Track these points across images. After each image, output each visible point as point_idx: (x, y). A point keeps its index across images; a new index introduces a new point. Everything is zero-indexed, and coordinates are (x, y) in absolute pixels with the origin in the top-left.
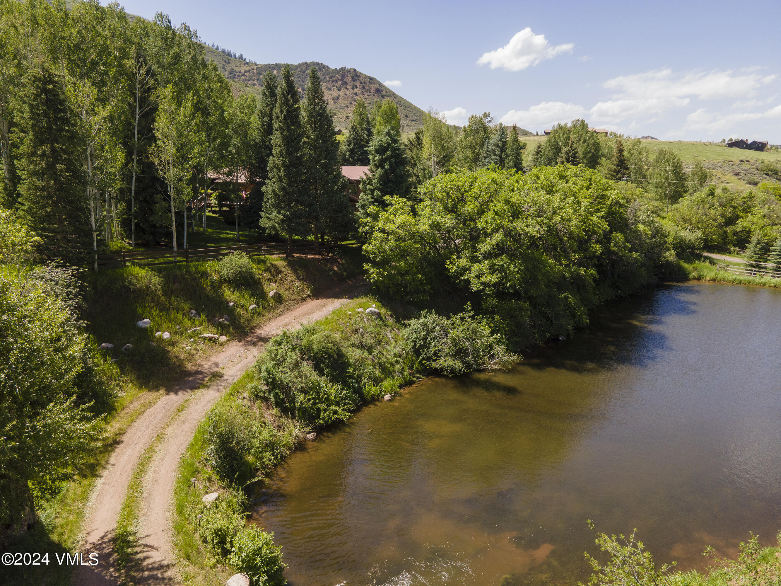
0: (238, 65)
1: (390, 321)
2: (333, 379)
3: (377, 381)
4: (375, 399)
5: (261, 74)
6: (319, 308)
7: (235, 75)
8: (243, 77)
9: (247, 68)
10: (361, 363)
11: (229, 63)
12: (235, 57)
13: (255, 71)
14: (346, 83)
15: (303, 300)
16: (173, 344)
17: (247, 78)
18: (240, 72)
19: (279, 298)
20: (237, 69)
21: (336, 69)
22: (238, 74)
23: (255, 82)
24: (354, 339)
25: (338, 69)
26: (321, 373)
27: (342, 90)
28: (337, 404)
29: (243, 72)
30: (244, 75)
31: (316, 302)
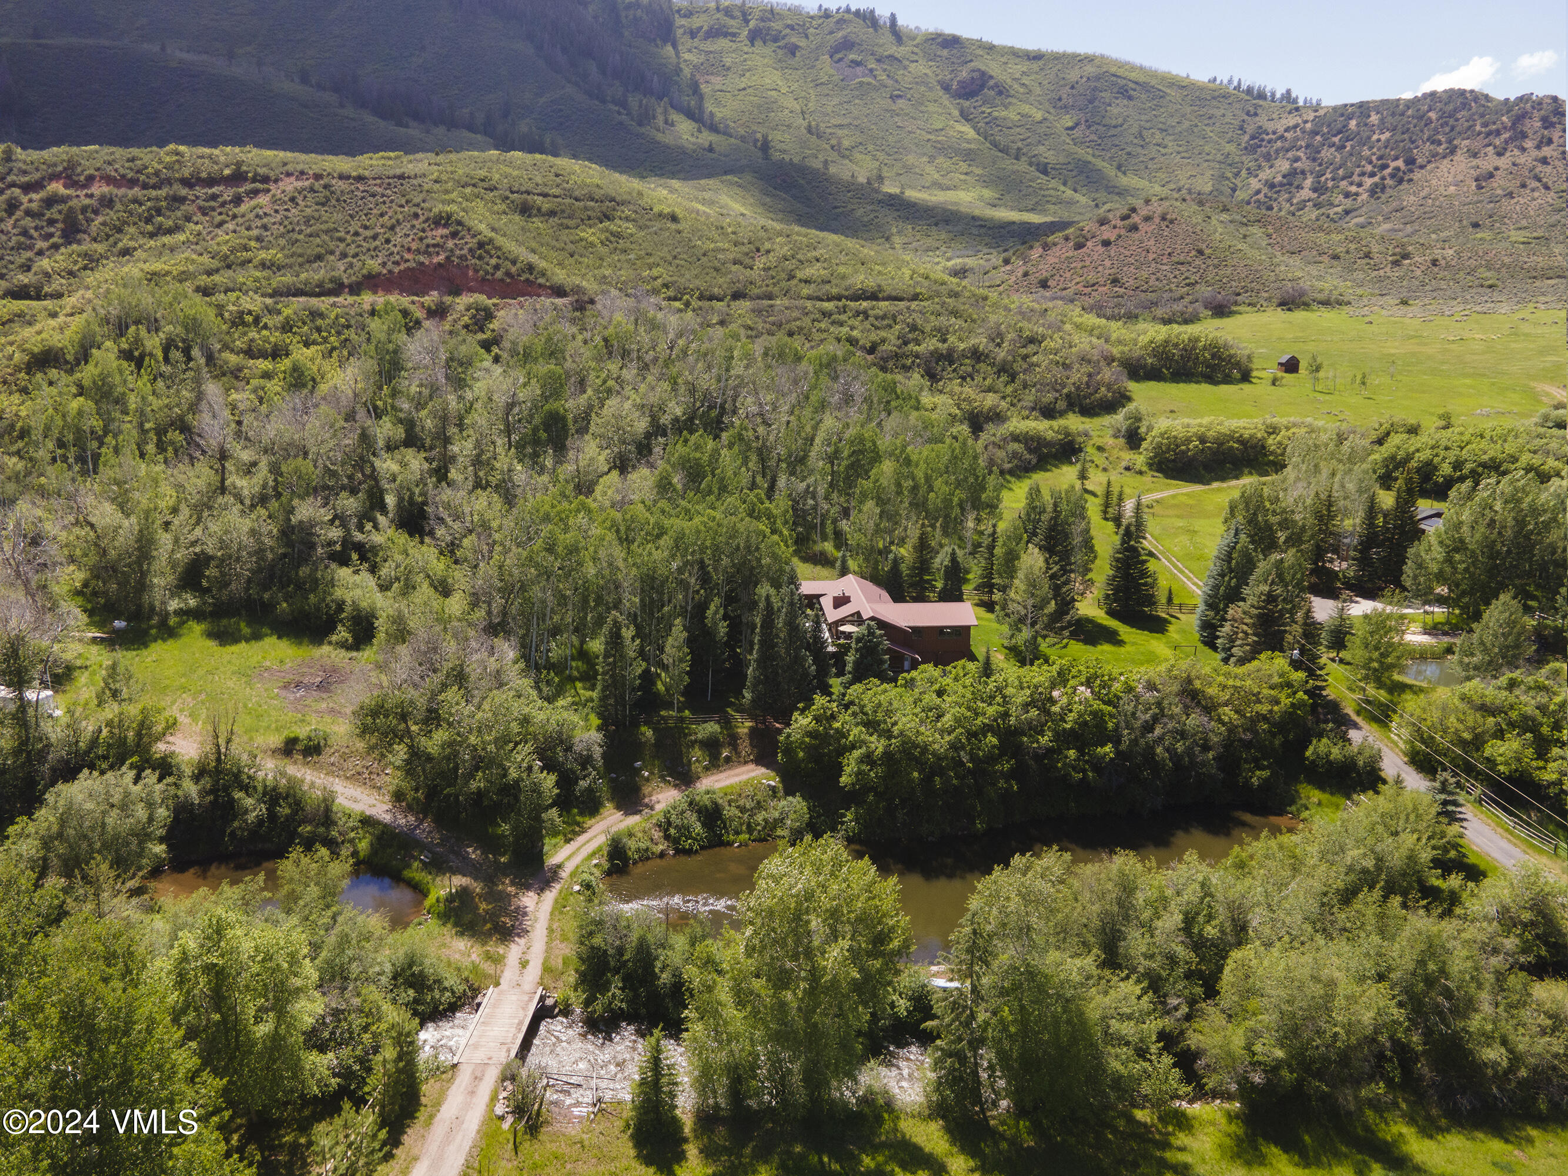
0: (1275, 116)
1: (781, 793)
2: (704, 825)
3: (737, 833)
4: (730, 844)
5: (1317, 134)
6: (748, 771)
7: (1263, 140)
8: (1279, 144)
9: (1291, 121)
10: (731, 819)
11: (1256, 114)
12: (1273, 101)
13: (1309, 126)
14: (1524, 136)
15: (746, 763)
16: (647, 780)
17: (1287, 145)
18: (1274, 133)
19: (728, 760)
20: (1270, 126)
21: (1507, 100)
22: (1271, 136)
23: (1300, 154)
24: (741, 803)
25: (1512, 99)
26: (699, 820)
27: (1508, 154)
28: (695, 839)
29: (1281, 130)
30: (1282, 137)
31: (752, 766)
